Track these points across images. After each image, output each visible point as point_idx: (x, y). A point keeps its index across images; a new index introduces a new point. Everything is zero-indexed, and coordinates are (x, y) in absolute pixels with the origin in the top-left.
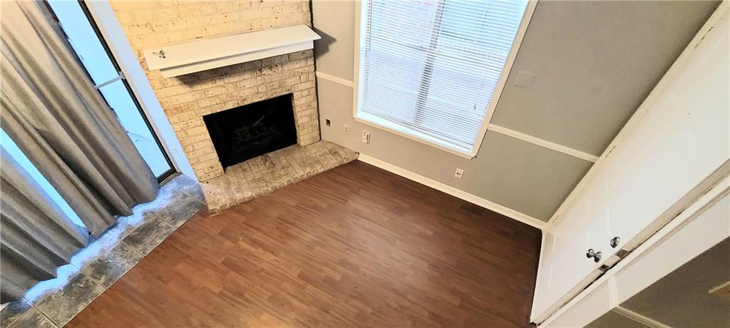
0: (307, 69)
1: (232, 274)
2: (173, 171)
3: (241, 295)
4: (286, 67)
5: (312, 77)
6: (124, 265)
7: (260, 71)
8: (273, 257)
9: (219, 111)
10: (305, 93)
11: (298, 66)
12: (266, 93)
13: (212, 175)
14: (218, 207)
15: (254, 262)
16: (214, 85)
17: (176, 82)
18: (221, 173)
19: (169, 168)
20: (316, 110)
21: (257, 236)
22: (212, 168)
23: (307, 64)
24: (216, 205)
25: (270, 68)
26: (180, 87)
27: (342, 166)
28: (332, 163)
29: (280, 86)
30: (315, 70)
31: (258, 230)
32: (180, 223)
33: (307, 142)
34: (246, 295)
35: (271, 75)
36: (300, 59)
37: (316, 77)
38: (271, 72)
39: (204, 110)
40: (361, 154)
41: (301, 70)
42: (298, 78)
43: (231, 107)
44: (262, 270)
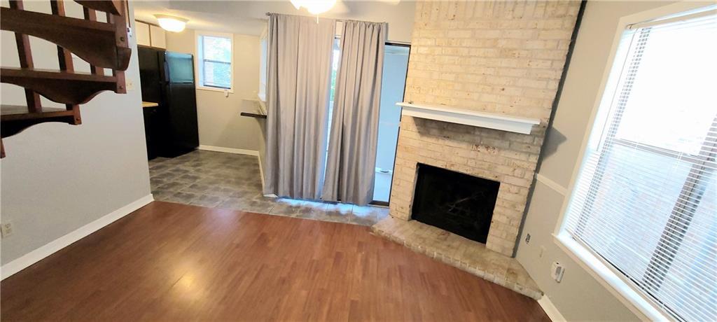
0: (526, 165)
1: (331, 261)
2: (387, 204)
3: (316, 271)
4: (503, 153)
5: (529, 176)
6: (313, 217)
7: (477, 146)
8: (360, 277)
9: (430, 164)
10: (515, 189)
11: (517, 157)
12: (473, 168)
13: (399, 216)
14: (377, 229)
15: (348, 268)
16: (436, 142)
17: (411, 121)
18: (405, 218)
19: (388, 201)
20: (520, 216)
21: (373, 261)
22: (402, 208)
23: (528, 159)
24: (378, 227)
25: (487, 148)
26: (415, 133)
27: (509, 292)
28: (500, 279)
29: (489, 169)
30: (537, 170)
31: (379, 259)
32: (354, 223)
33: (494, 248)
34: (318, 274)
35: (485, 154)
36: (522, 152)
37: (535, 181)
38: (486, 151)
39: (420, 158)
40: (545, 295)
41: (518, 163)
42: (512, 169)
43: (440, 166)
44: (345, 275)
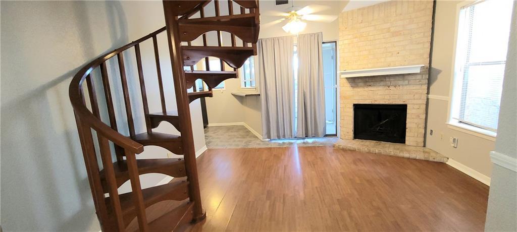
0: (421, 91)
2: (336, 135)
4: (405, 88)
5: (424, 97)
7: (389, 87)
9: (361, 103)
10: (417, 107)
11: (414, 88)
12: (389, 100)
13: (346, 138)
14: (337, 145)
16: (363, 90)
17: (345, 81)
18: (351, 138)
20: (424, 121)
22: (348, 133)
23: (421, 88)
25: (395, 86)
26: (349, 88)
27: (427, 162)
29: (399, 98)
30: (428, 93)
32: (321, 145)
33: (411, 143)
36: (417, 85)
37: (428, 99)
38: (395, 89)
39: (355, 101)
41: (416, 91)
42: (412, 96)
43: (368, 103)
